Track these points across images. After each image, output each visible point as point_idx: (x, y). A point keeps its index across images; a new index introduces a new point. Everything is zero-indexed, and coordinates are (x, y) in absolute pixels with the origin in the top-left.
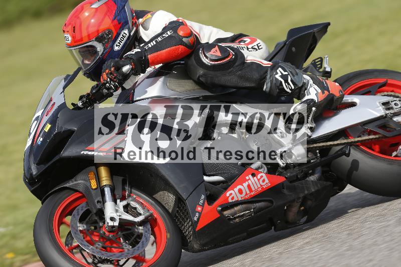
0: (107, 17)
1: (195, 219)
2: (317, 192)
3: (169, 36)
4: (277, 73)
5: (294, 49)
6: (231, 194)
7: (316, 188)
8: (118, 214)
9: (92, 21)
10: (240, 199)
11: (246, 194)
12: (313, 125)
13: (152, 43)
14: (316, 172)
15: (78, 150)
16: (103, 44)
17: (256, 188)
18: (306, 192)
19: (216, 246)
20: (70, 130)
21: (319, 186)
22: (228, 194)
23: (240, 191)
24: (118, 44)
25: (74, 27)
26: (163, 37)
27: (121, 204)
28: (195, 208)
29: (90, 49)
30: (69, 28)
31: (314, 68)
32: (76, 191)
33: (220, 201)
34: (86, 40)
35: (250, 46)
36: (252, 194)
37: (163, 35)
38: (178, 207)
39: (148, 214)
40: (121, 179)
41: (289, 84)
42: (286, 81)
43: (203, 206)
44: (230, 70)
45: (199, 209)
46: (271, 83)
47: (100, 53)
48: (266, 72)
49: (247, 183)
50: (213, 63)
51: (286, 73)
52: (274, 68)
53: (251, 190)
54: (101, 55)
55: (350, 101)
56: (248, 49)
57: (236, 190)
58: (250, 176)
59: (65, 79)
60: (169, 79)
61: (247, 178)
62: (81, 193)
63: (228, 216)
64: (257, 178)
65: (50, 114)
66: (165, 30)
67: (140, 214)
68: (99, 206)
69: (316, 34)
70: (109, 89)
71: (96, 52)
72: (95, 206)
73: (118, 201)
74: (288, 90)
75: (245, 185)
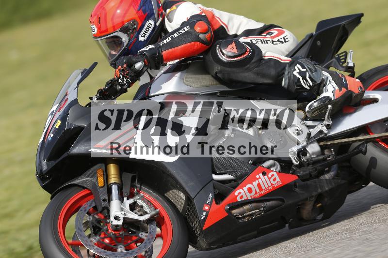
0: (132, 8)
1: (203, 218)
2: (331, 190)
3: (186, 32)
4: (295, 70)
5: (319, 43)
6: (240, 193)
7: (330, 186)
8: (123, 213)
9: (118, 11)
10: (250, 198)
11: (256, 193)
12: (331, 123)
13: (167, 39)
14: (332, 169)
15: (87, 148)
16: (128, 35)
17: (267, 186)
18: (320, 191)
19: (224, 245)
20: (80, 127)
21: (333, 184)
22: (237, 193)
23: (250, 190)
24: (143, 35)
25: (100, 18)
26: (180, 33)
27: (128, 202)
28: (203, 206)
29: (115, 39)
30: (95, 19)
31: (337, 63)
32: (85, 188)
33: (228, 199)
34: (110, 30)
35: (276, 39)
36: (262, 192)
37: (180, 31)
38: (188, 205)
39: (154, 213)
40: (130, 175)
41: (307, 81)
42: (304, 78)
43: (210, 205)
44: (247, 67)
45: (207, 208)
46: (289, 80)
47: (125, 44)
48: (284, 68)
49: (257, 182)
50: (230, 59)
51: (305, 70)
52: (292, 64)
53: (261, 189)
54: (127, 46)
55: (371, 97)
56: (273, 42)
57: (245, 189)
58: (261, 175)
59: (82, 73)
60: (186, 74)
61: (258, 177)
62: (89, 190)
63: (236, 215)
64: (268, 177)
65: (62, 110)
66: (184, 24)
67: (146, 213)
68: (104, 204)
69: (346, 26)
70: (122, 85)
71: (121, 43)
72: (101, 204)
73: (125, 199)
74: (307, 87)
75: (255, 183)
